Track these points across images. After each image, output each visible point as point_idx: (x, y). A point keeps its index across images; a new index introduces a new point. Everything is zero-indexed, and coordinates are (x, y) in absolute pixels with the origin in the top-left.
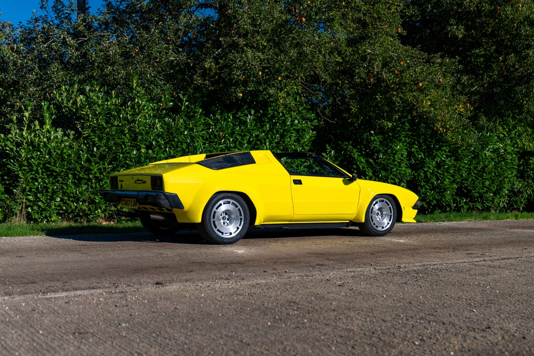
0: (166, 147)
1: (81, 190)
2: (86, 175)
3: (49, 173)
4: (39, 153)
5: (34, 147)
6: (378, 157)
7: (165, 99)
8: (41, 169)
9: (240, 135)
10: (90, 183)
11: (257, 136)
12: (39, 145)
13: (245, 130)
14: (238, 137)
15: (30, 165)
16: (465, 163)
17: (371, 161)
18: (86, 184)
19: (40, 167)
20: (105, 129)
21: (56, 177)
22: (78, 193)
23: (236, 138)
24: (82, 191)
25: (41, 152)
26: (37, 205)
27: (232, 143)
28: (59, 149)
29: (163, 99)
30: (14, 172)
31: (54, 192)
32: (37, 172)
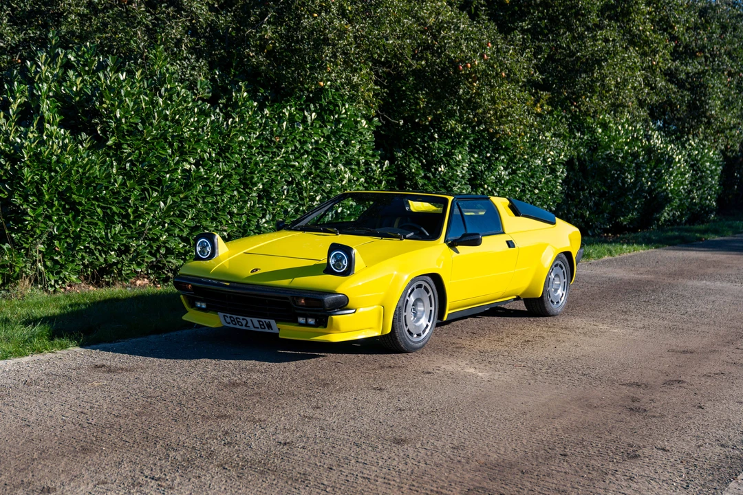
0: (218, 161)
1: (113, 233)
2: (121, 208)
3: (67, 207)
4: (53, 174)
5: (41, 162)
6: (436, 169)
7: (201, 83)
8: (58, 199)
9: (299, 141)
10: (125, 221)
11: (317, 142)
12: (50, 159)
13: (306, 134)
14: (297, 144)
15: (40, 195)
16: (520, 177)
17: (430, 175)
18: (120, 222)
19: (55, 196)
20: (141, 132)
21: (77, 213)
22: (110, 237)
23: (295, 146)
24: (115, 233)
25: (56, 172)
26: (52, 259)
27: (291, 154)
28: (80, 166)
29: (199, 83)
30: (15, 205)
31: (77, 237)
32: (51, 205)
